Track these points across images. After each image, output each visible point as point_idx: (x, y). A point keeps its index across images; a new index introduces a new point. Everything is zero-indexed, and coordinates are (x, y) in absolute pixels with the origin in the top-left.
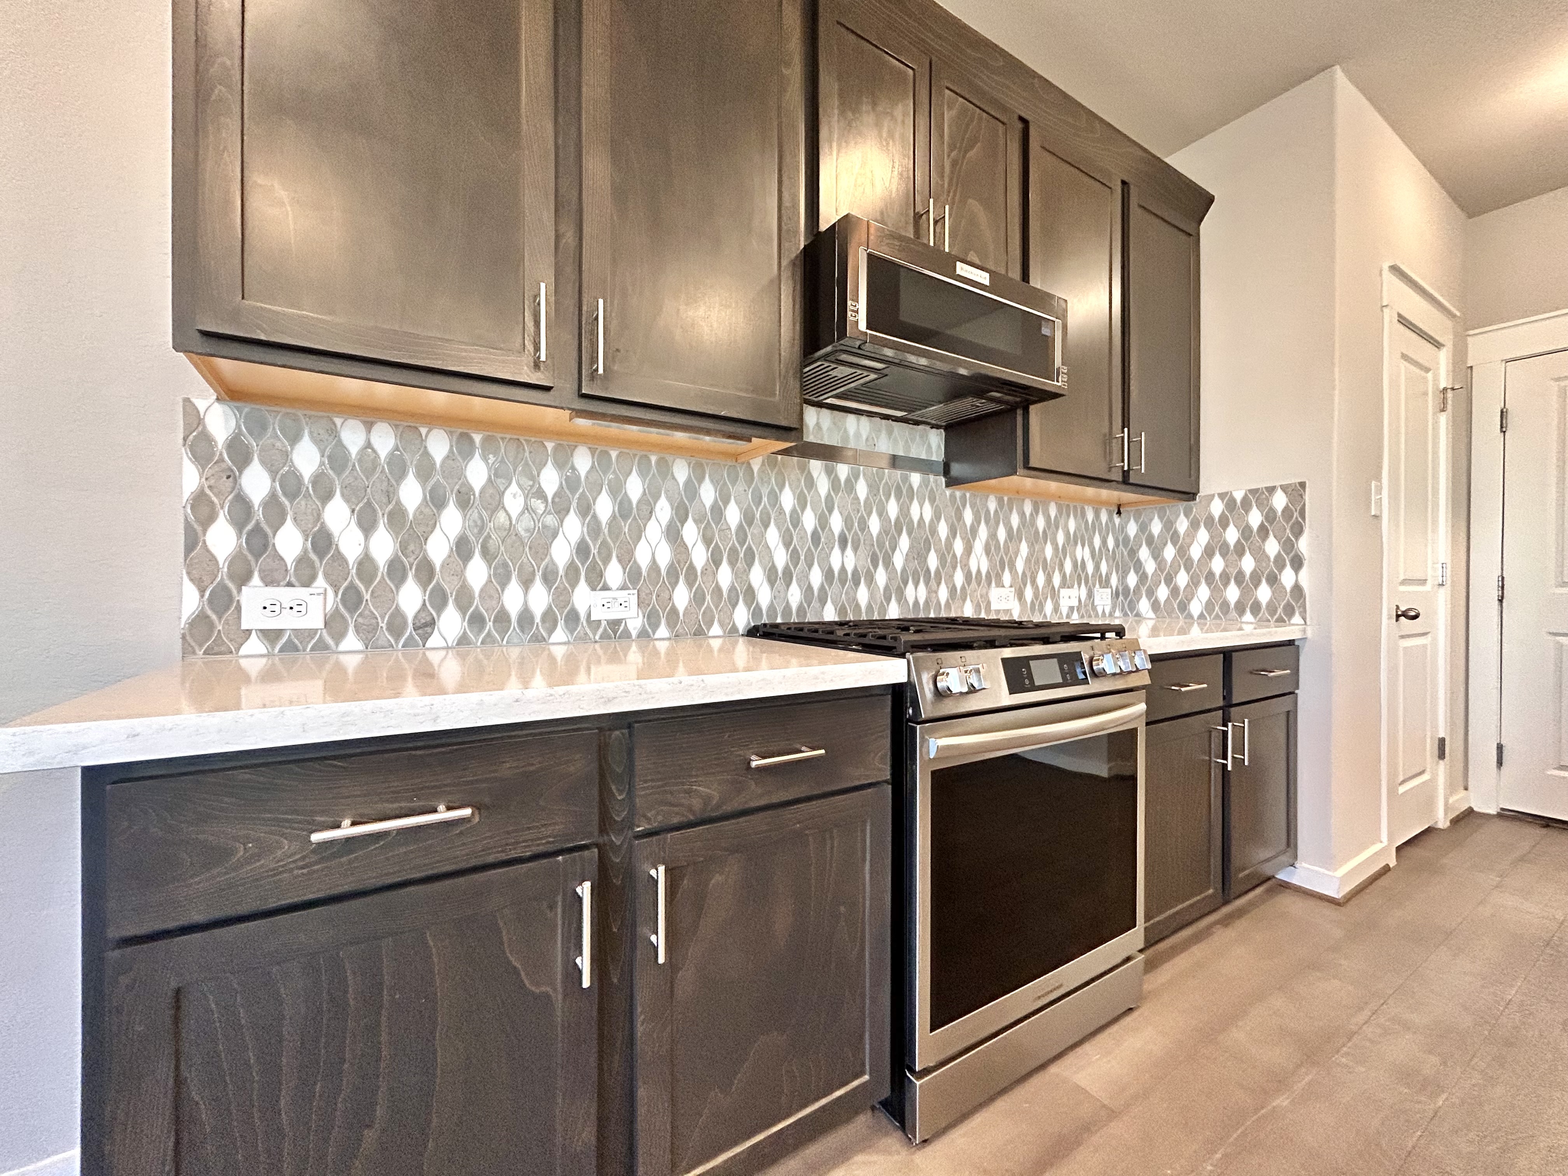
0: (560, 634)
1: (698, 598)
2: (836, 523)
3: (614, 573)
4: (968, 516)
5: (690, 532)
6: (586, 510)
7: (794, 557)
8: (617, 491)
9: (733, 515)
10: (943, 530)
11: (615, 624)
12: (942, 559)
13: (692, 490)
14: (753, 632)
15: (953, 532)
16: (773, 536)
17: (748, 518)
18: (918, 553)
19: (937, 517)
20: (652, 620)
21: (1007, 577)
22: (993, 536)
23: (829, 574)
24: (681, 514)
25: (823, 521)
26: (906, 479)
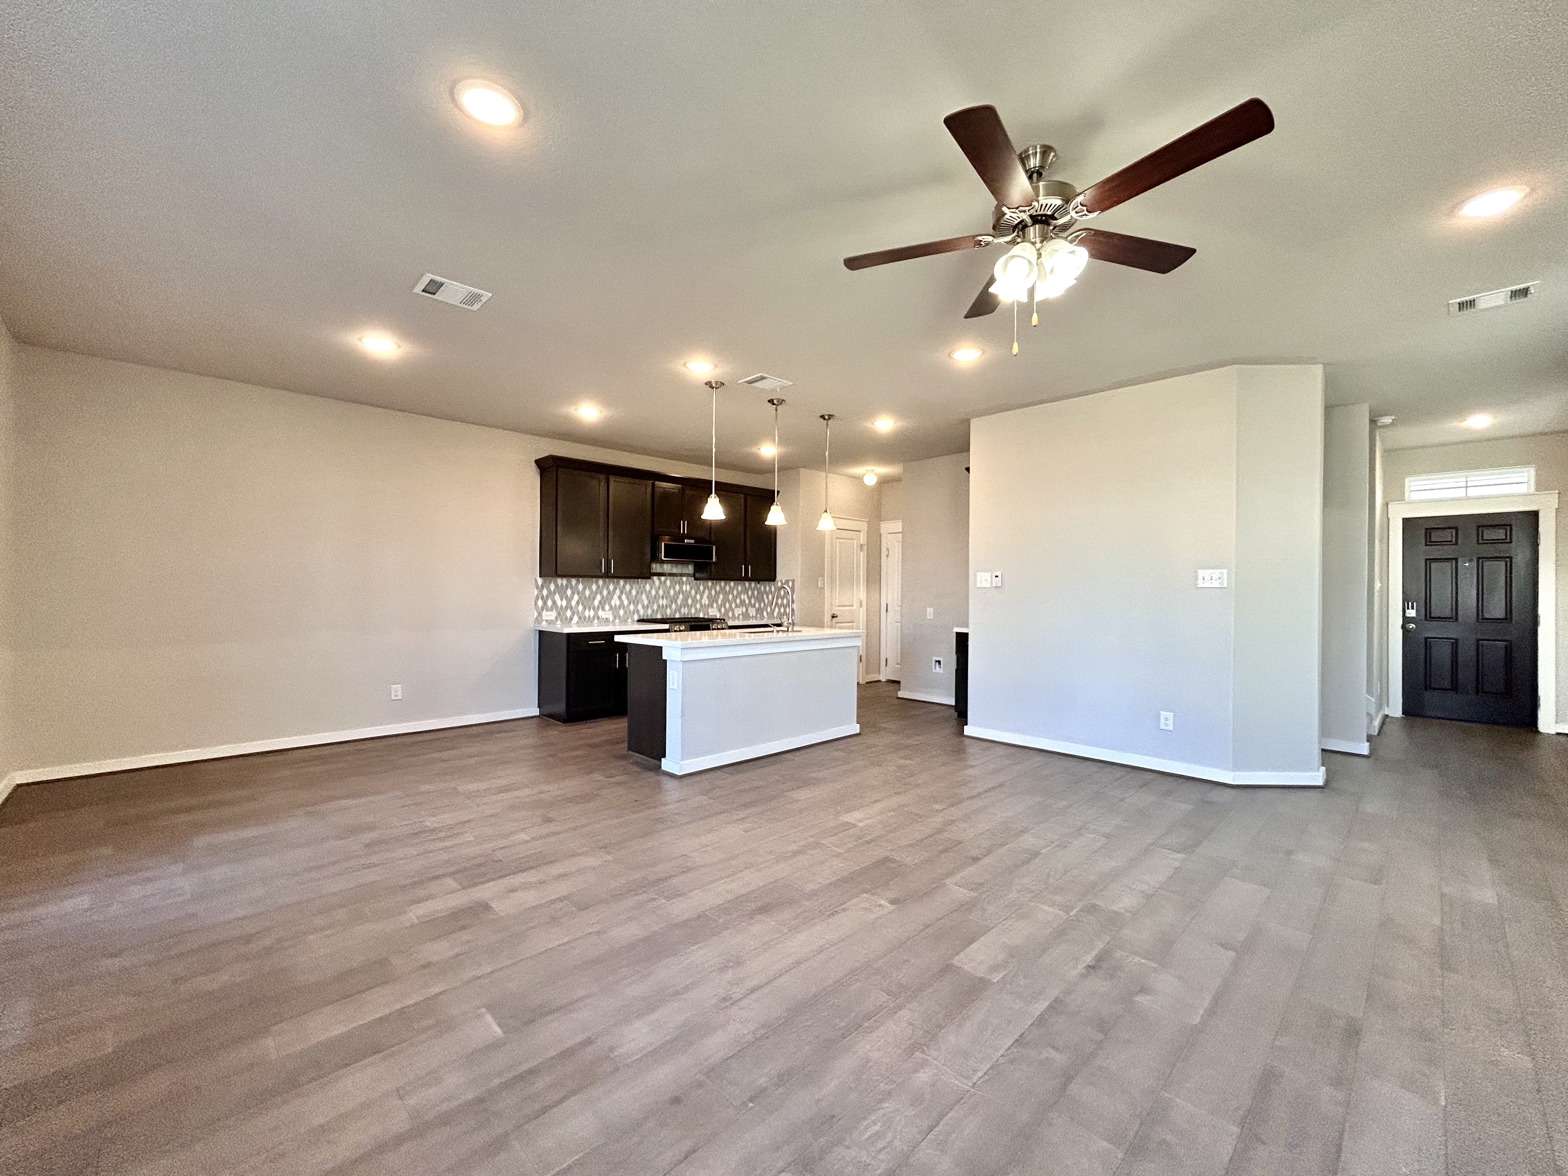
0: (596, 621)
1: (625, 612)
2: (661, 592)
3: (607, 607)
4: (701, 588)
5: (624, 597)
6: (601, 593)
7: (649, 602)
8: (608, 588)
9: (634, 592)
10: (693, 592)
11: (607, 619)
12: (693, 601)
13: (624, 587)
14: (638, 621)
15: (696, 593)
16: (644, 596)
17: (638, 593)
18: (685, 599)
19: (691, 589)
20: (615, 618)
21: (715, 605)
22: (710, 593)
23: (659, 606)
24: (622, 593)
25: (657, 592)
26: (681, 579)
